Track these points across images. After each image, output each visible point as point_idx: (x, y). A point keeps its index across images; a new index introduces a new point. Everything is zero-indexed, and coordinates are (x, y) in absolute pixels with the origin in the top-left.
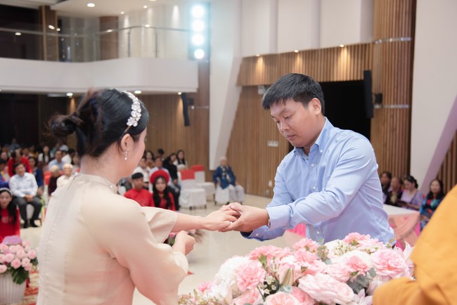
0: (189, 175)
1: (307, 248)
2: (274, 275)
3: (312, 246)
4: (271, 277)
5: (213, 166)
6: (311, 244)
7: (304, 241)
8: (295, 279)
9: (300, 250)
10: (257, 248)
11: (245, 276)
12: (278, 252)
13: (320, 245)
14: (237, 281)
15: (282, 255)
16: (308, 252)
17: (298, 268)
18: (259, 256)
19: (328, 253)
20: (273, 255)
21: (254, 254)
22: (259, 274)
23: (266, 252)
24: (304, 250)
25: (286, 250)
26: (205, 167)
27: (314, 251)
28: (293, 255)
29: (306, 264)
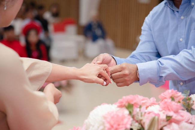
0: (60, 29)
1: (173, 99)
2: (140, 122)
3: (177, 97)
4: (137, 124)
5: (84, 20)
6: (176, 95)
7: (170, 92)
8: (160, 127)
9: (166, 100)
10: (124, 97)
11: (112, 122)
12: (144, 101)
13: (185, 97)
14: (105, 127)
15: (148, 104)
16: (173, 103)
17: (163, 116)
18: (127, 104)
19: (193, 104)
20: (140, 103)
21: (122, 102)
22: (126, 120)
23: (132, 101)
24: (169, 100)
25: (152, 100)
26: (75, 21)
27: (179, 102)
28: (159, 104)
29: (171, 114)
